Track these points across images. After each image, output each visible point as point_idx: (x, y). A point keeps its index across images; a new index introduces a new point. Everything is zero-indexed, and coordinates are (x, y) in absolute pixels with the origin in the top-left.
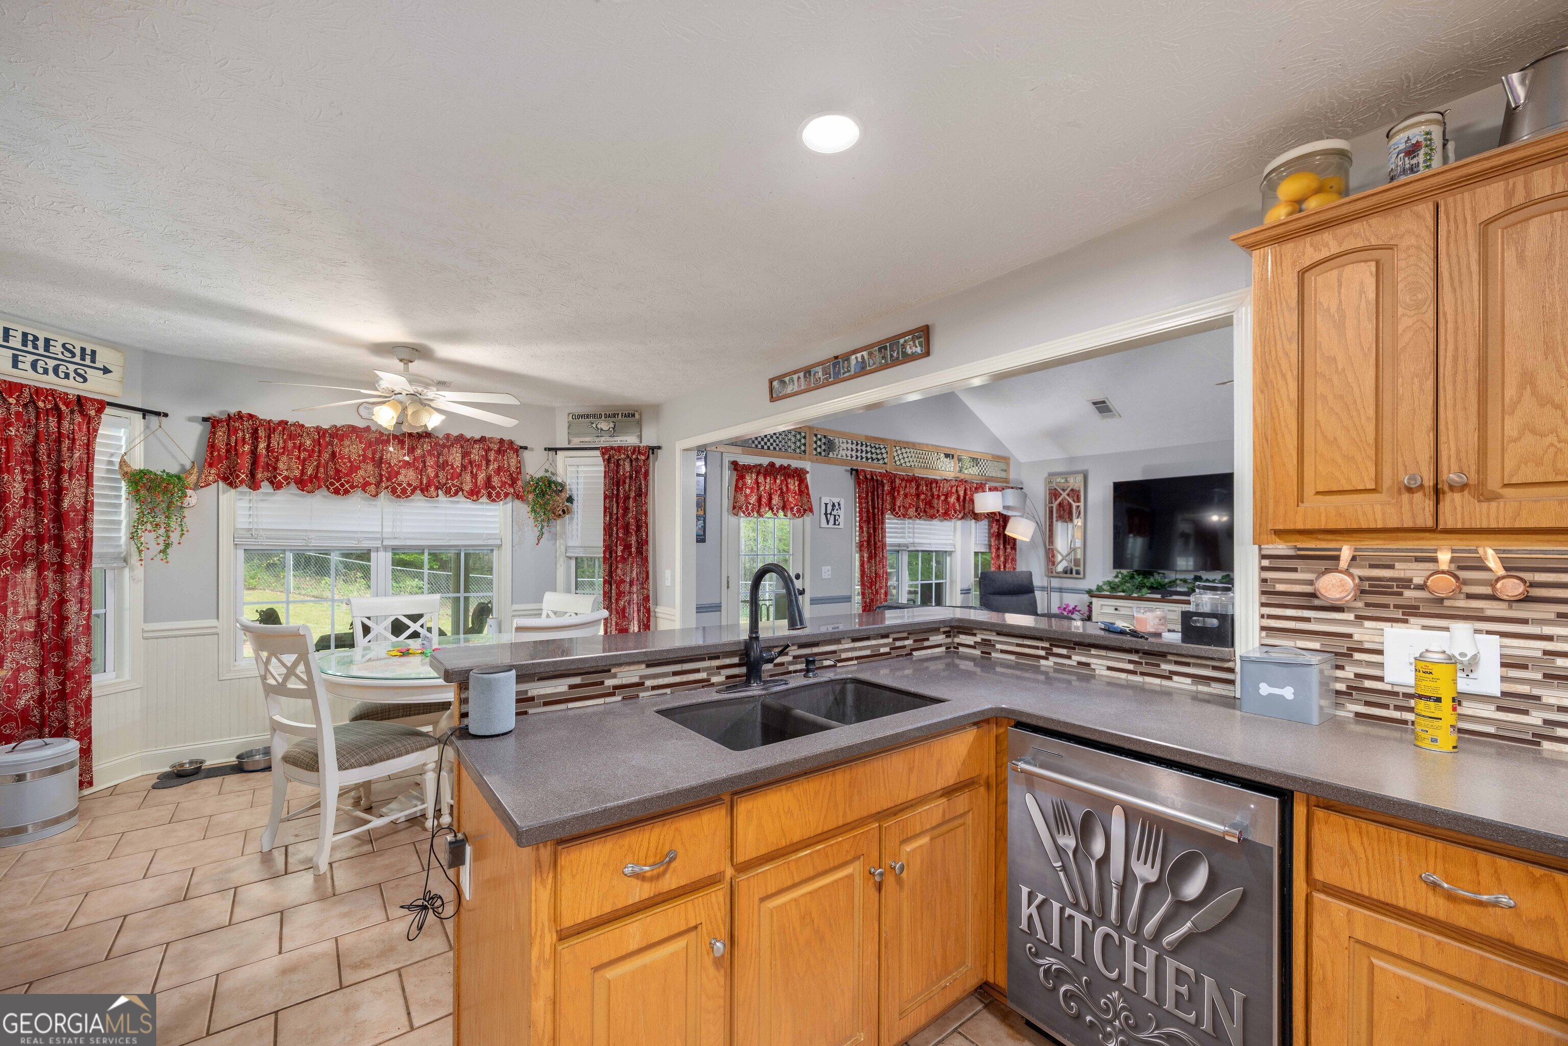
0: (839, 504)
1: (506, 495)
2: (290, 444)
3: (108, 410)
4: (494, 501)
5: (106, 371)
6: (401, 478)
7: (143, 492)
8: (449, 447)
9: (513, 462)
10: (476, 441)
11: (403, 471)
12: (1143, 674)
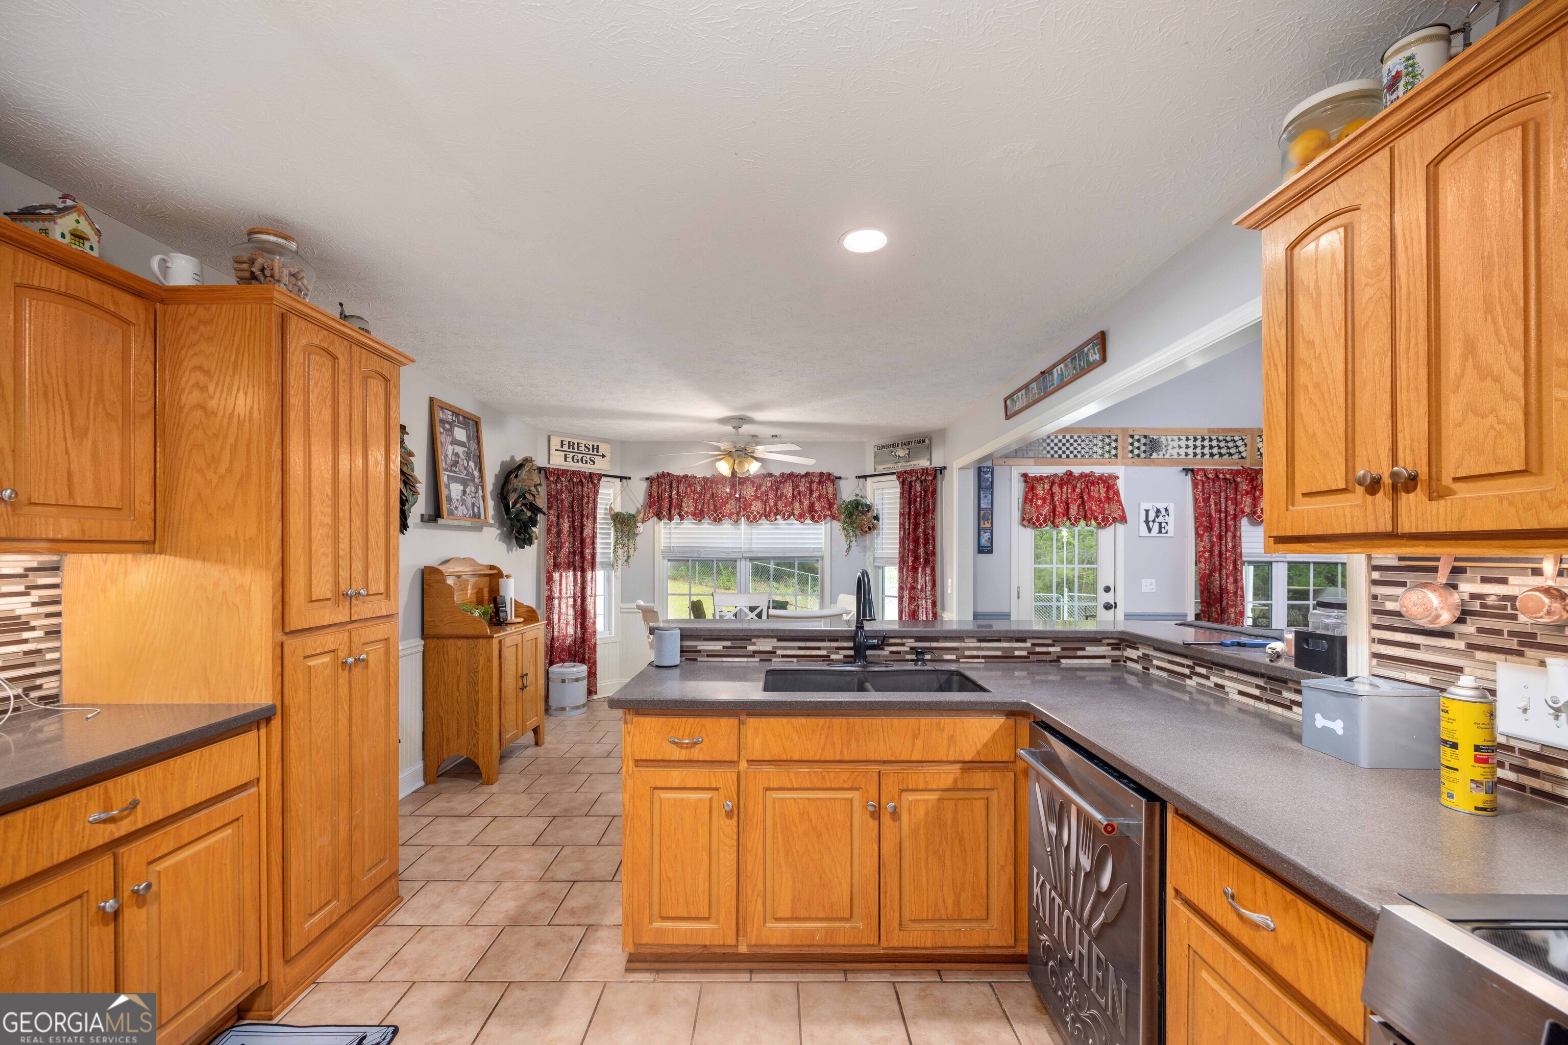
0: (1166, 510)
1: (825, 517)
2: (689, 490)
3: (603, 479)
4: (816, 522)
5: (603, 456)
6: (753, 508)
7: (619, 525)
8: (783, 483)
9: (830, 490)
10: (802, 477)
11: (754, 503)
12: (1269, 702)
